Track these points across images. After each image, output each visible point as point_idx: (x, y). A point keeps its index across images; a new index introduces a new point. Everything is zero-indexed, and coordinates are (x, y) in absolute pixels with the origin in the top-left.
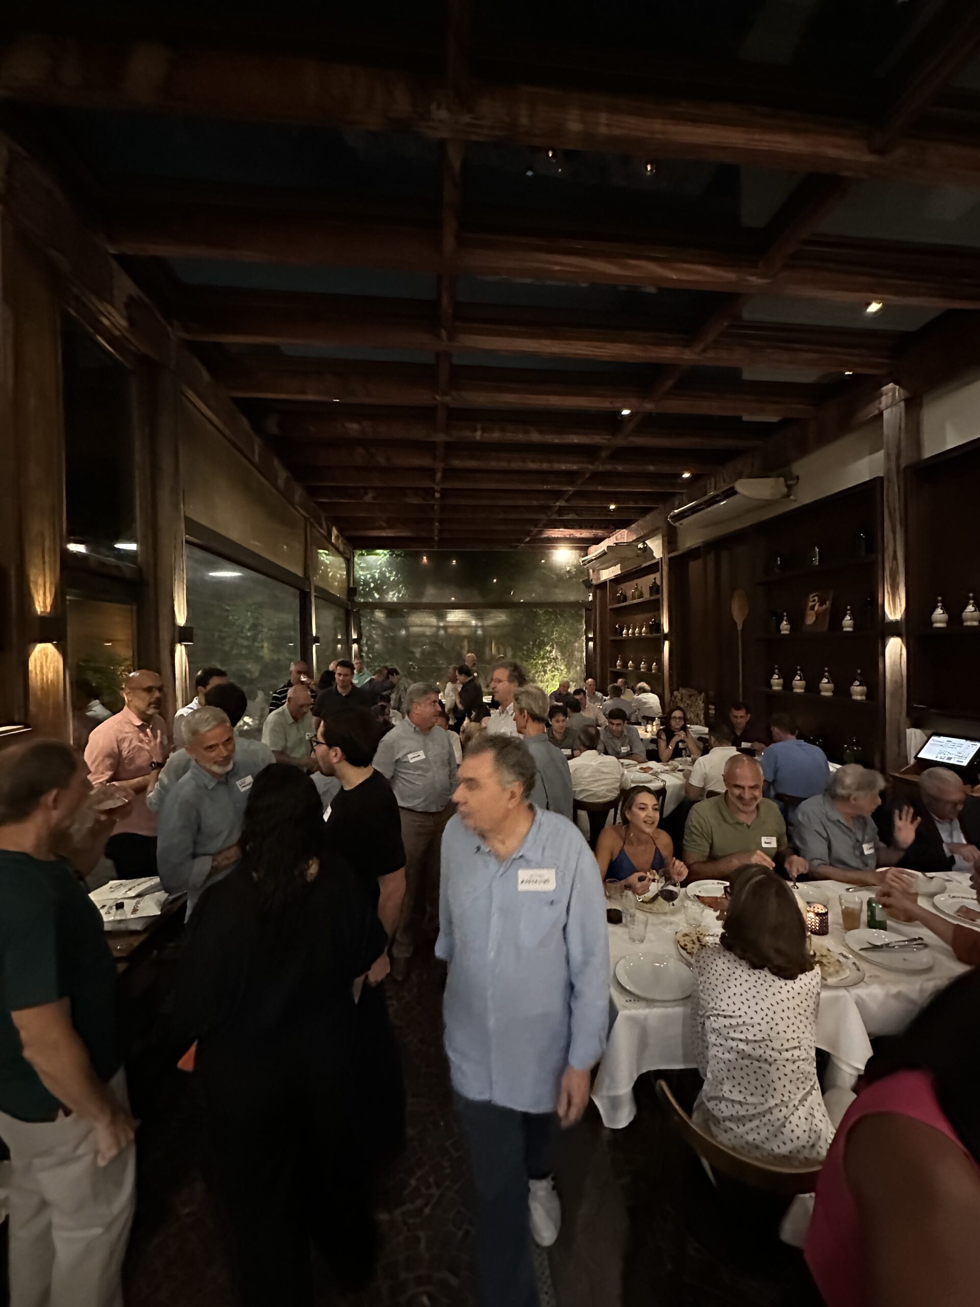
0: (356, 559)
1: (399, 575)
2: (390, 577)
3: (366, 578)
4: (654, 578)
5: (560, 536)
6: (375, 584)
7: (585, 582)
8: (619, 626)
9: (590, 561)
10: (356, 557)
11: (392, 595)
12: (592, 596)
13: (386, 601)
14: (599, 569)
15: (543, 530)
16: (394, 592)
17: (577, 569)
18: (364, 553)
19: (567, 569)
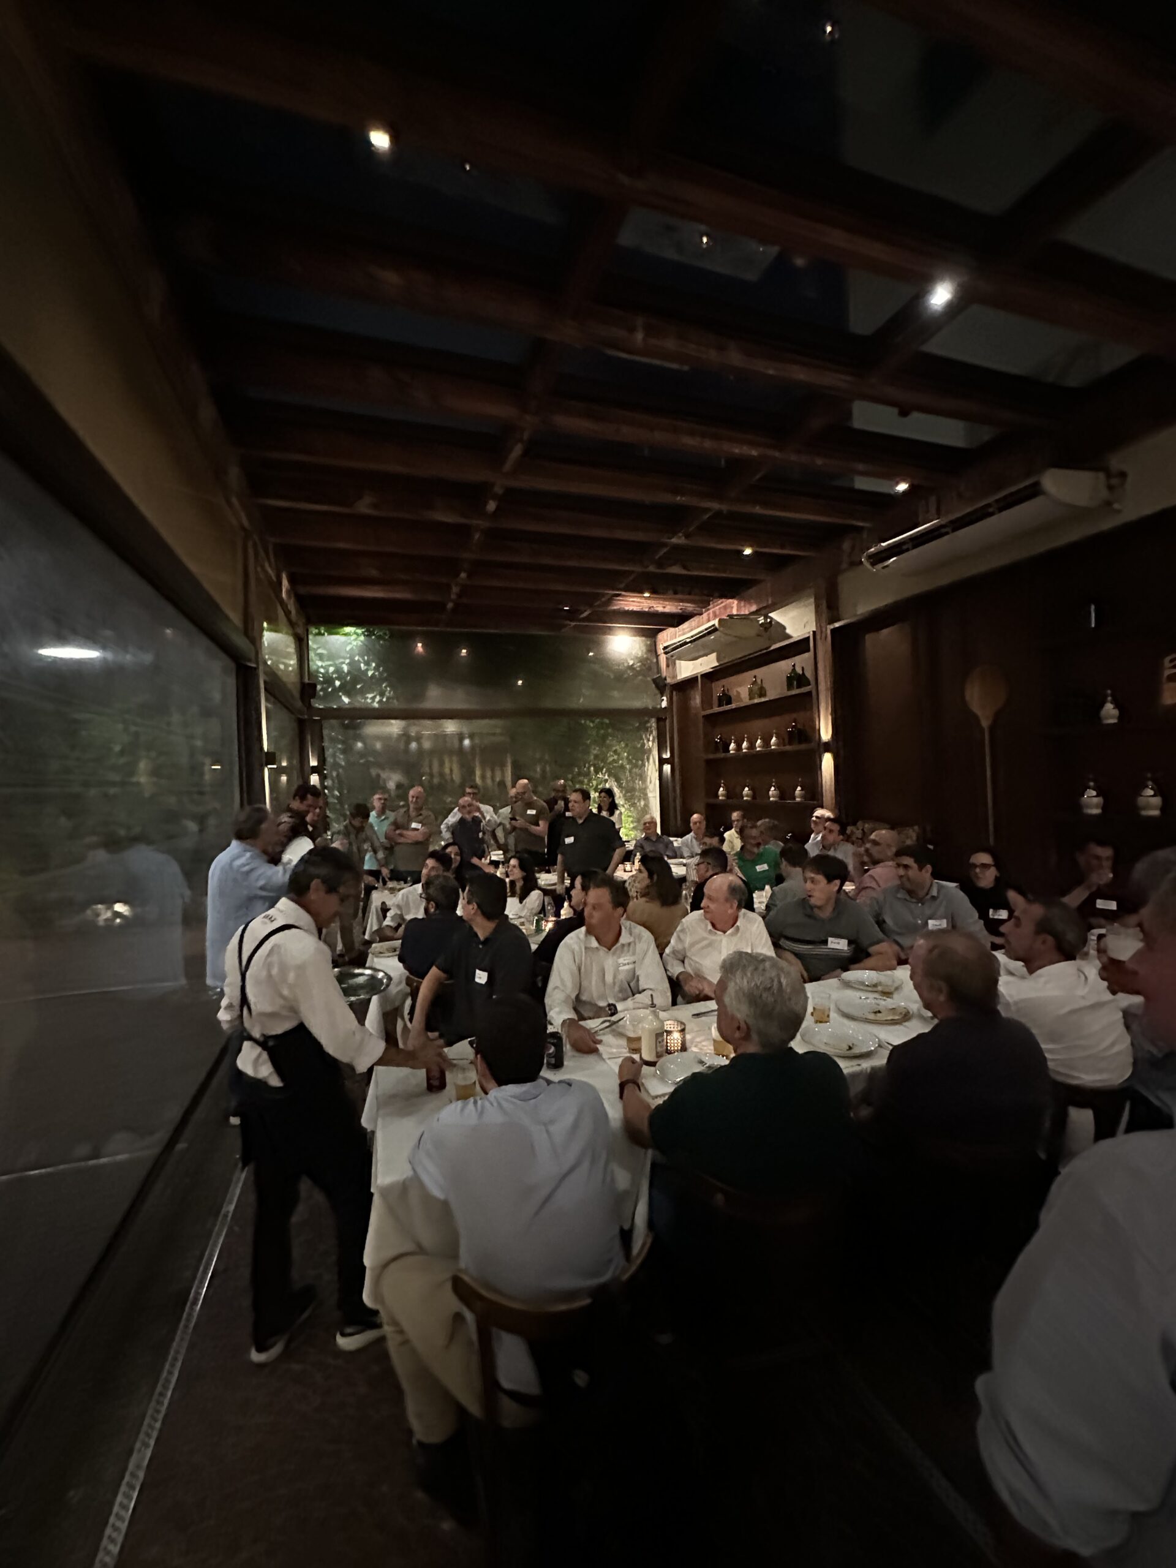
0: (310, 643)
1: (381, 669)
2: (367, 670)
3: (327, 672)
4: (794, 664)
5: (635, 609)
6: (343, 681)
7: (654, 681)
8: (720, 739)
9: (681, 646)
10: (310, 637)
11: (371, 698)
12: (667, 701)
13: (363, 707)
14: (677, 662)
15: (619, 595)
16: (373, 693)
17: (642, 664)
18: (322, 631)
19: (629, 663)
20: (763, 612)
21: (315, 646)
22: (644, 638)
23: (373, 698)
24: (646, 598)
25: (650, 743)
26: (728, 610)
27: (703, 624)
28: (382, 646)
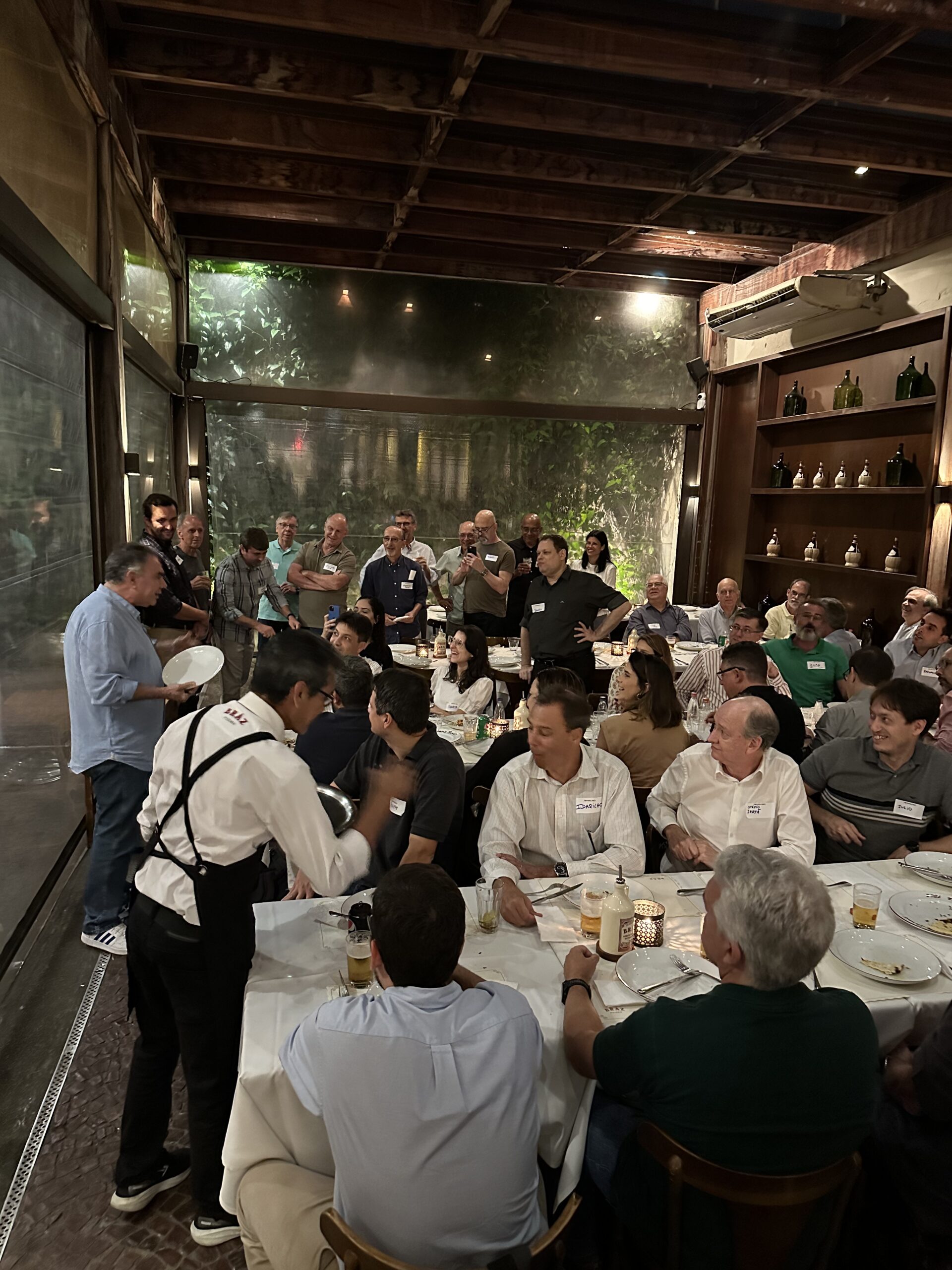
0: (192, 282)
1: (290, 327)
2: (270, 328)
3: (214, 328)
4: (914, 358)
5: (672, 252)
6: (235, 343)
7: (690, 366)
8: (781, 465)
9: (737, 315)
10: (192, 274)
11: (274, 371)
12: (706, 399)
13: (263, 384)
14: (728, 339)
15: (647, 230)
16: (277, 364)
17: (674, 338)
18: (209, 267)
19: (654, 336)
20: (875, 268)
21: (198, 289)
22: (681, 298)
23: (279, 370)
24: (690, 237)
25: (673, 463)
26: (820, 261)
27: (776, 284)
28: (291, 292)
